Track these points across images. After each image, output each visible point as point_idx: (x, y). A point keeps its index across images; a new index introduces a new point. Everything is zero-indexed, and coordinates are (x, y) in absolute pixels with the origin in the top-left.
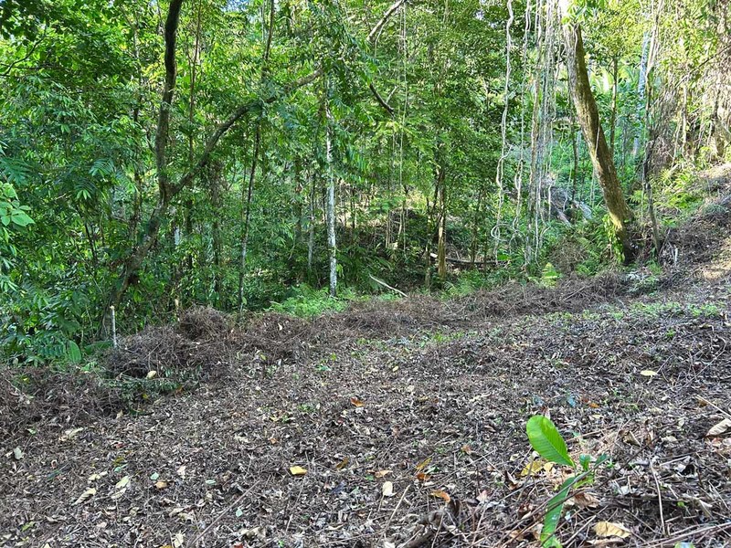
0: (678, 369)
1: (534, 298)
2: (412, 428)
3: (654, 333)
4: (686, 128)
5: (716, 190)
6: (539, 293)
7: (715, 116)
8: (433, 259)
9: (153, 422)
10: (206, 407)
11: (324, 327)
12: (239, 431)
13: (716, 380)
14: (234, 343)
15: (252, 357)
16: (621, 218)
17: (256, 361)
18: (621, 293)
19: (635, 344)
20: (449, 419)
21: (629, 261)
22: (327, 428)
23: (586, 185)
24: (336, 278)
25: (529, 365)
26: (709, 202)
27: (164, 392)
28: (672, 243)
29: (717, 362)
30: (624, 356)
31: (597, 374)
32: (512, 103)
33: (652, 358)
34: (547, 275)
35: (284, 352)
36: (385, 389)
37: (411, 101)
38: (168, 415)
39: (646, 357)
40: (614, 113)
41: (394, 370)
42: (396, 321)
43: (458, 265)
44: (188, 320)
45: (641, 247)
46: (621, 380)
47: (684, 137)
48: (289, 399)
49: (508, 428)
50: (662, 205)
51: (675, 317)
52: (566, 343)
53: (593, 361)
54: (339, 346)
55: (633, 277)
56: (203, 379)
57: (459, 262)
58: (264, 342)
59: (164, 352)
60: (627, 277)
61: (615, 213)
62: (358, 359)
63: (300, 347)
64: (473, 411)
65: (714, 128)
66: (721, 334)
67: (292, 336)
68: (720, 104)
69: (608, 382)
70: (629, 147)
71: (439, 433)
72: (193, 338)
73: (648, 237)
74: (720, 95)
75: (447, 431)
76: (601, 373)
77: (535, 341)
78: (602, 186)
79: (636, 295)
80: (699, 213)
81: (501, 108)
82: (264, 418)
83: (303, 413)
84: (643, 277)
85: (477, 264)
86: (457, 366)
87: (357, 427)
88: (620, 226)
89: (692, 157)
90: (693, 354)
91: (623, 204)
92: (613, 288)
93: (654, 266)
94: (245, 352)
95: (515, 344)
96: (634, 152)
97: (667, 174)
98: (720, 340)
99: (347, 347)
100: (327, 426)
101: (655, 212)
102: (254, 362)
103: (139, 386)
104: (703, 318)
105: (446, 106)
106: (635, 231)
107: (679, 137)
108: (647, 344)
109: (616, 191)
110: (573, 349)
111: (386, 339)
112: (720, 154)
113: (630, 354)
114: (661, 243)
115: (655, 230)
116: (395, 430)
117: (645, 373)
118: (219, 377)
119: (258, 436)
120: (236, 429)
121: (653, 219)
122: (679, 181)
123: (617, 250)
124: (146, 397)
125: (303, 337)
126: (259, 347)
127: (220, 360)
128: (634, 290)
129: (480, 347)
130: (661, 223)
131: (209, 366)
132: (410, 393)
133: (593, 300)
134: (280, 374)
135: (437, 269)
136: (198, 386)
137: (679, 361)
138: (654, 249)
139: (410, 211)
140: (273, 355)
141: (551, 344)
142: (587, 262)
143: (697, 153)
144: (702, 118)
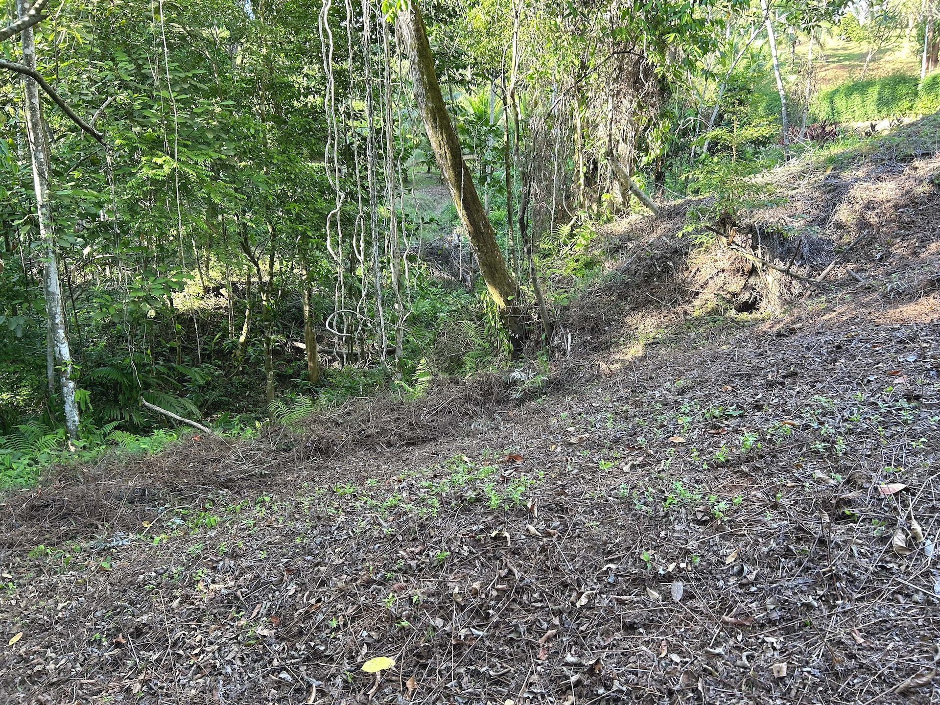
0: (428, 651)
4: (583, 169)
5: (617, 251)
7: (609, 153)
8: (300, 351)
16: (504, 294)
18: (502, 400)
26: (609, 267)
28: (565, 327)
39: (389, 617)
45: (530, 332)
47: (582, 180)
50: (558, 272)
51: (464, 510)
55: (518, 376)
60: (511, 377)
61: (496, 286)
73: (539, 317)
78: (475, 250)
79: (521, 401)
80: (598, 282)
84: (531, 376)
88: (503, 305)
89: (594, 206)
90: (460, 611)
92: (492, 394)
93: (545, 358)
97: (565, 229)
112: (625, 203)
114: (552, 326)
121: (538, 295)
122: (577, 239)
123: (504, 336)
128: (518, 395)
130: (551, 299)
138: (544, 335)
142: (473, 352)
143: (599, 201)
144: (598, 156)
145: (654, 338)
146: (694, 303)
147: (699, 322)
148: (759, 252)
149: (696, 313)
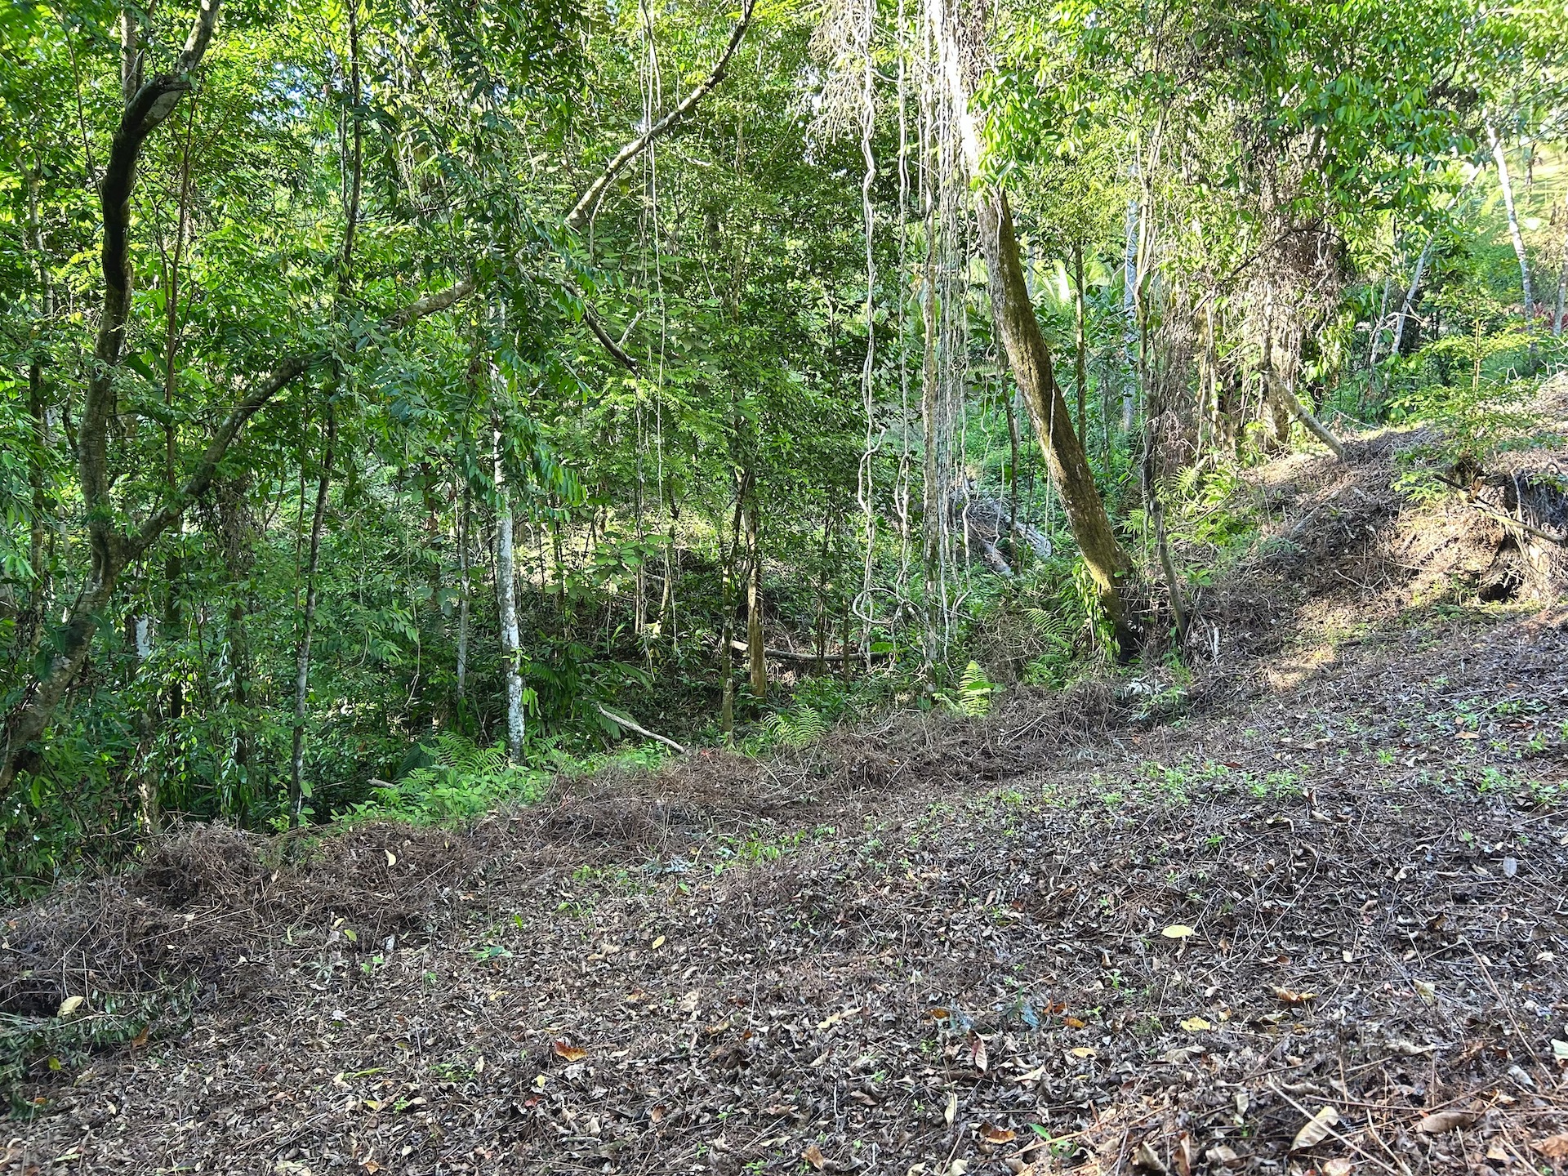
0: (1232, 920)
1: (946, 741)
2: (694, 1108)
3: (1183, 840)
4: (1217, 387)
5: (1278, 508)
6: (955, 730)
7: (1266, 365)
8: (737, 653)
9: (75, 1132)
10: (209, 1080)
11: (494, 845)
12: (288, 1147)
13: (1305, 939)
14: (280, 906)
15: (323, 936)
16: (1107, 568)
17: (334, 947)
18: (1117, 723)
19: (1147, 865)
20: (775, 1077)
21: (1127, 655)
22: (500, 1123)
23: (1037, 490)
24: (521, 719)
25: (940, 922)
26: (1268, 533)
27: (103, 1049)
28: (1208, 618)
29: (1304, 899)
30: (1129, 894)
31: (1079, 936)
32: (883, 333)
33: (1183, 897)
34: (971, 687)
35: (401, 917)
36: (633, 1006)
37: (673, 332)
38: (112, 1109)
39: (1170, 894)
40: (1082, 352)
41: (655, 945)
42: (658, 818)
43: (791, 663)
44: (163, 860)
45: (1149, 626)
46: (1126, 950)
47: (1215, 402)
48: (411, 1043)
49: (900, 1093)
50: (1184, 538)
51: (1219, 801)
52: (1013, 867)
53: (1069, 906)
54: (531, 889)
55: (1138, 688)
56: (203, 1003)
57: (793, 658)
58: (351, 896)
59: (103, 945)
60: (1127, 690)
61: (1096, 560)
62: (575, 918)
63: (439, 903)
64: (825, 1056)
65: (1266, 385)
66: (1307, 836)
67: (418, 876)
68: (1275, 342)
69: (1100, 955)
70: (1113, 411)
71: (755, 1115)
72: (177, 903)
73: (1161, 604)
74: (1274, 324)
75: (772, 1111)
76: (1085, 933)
77: (950, 865)
78: (1068, 505)
79: (1146, 726)
80: (1252, 556)
81: (861, 343)
82: (351, 1104)
83: (444, 1085)
84: (1157, 689)
85: (831, 660)
86: (791, 932)
87: (570, 1115)
88: (1106, 585)
89: (1232, 440)
90: (1258, 884)
91: (1109, 540)
92: (1100, 713)
93: (1176, 663)
94: (307, 927)
95: (911, 875)
96: (1125, 423)
97: (1189, 476)
98: (1306, 852)
99: (549, 892)
100: (499, 1115)
101: (1172, 553)
102: (329, 951)
103: (38, 1040)
104: (1274, 802)
105: (748, 344)
106: (1135, 594)
107: (1206, 403)
108: (1171, 864)
109: (1094, 514)
110: (1027, 880)
111: (639, 862)
112: (1282, 436)
113: (1140, 888)
114: (1187, 617)
115: (1174, 592)
116: (655, 1117)
117: (1174, 931)
118: (243, 996)
119: (336, 1158)
120: (282, 1140)
121: (1168, 570)
122: (1210, 490)
123: (1102, 631)
124: (56, 1065)
125: (446, 877)
126: (341, 911)
127: (245, 953)
128: (1142, 716)
129: (838, 883)
130: (1182, 577)
131: (219, 970)
132: (689, 1014)
133: (1063, 740)
134: (391, 973)
135: (748, 675)
136: (189, 1024)
137: (1233, 901)
138: (1174, 630)
139: (685, 553)
140: (373, 927)
141: (984, 873)
142: (1047, 656)
143: (1241, 433)
144: (1244, 368)
145: (1351, 637)
146: (1412, 587)
147: (1421, 614)
148: (1519, 512)
149: (1417, 602)
